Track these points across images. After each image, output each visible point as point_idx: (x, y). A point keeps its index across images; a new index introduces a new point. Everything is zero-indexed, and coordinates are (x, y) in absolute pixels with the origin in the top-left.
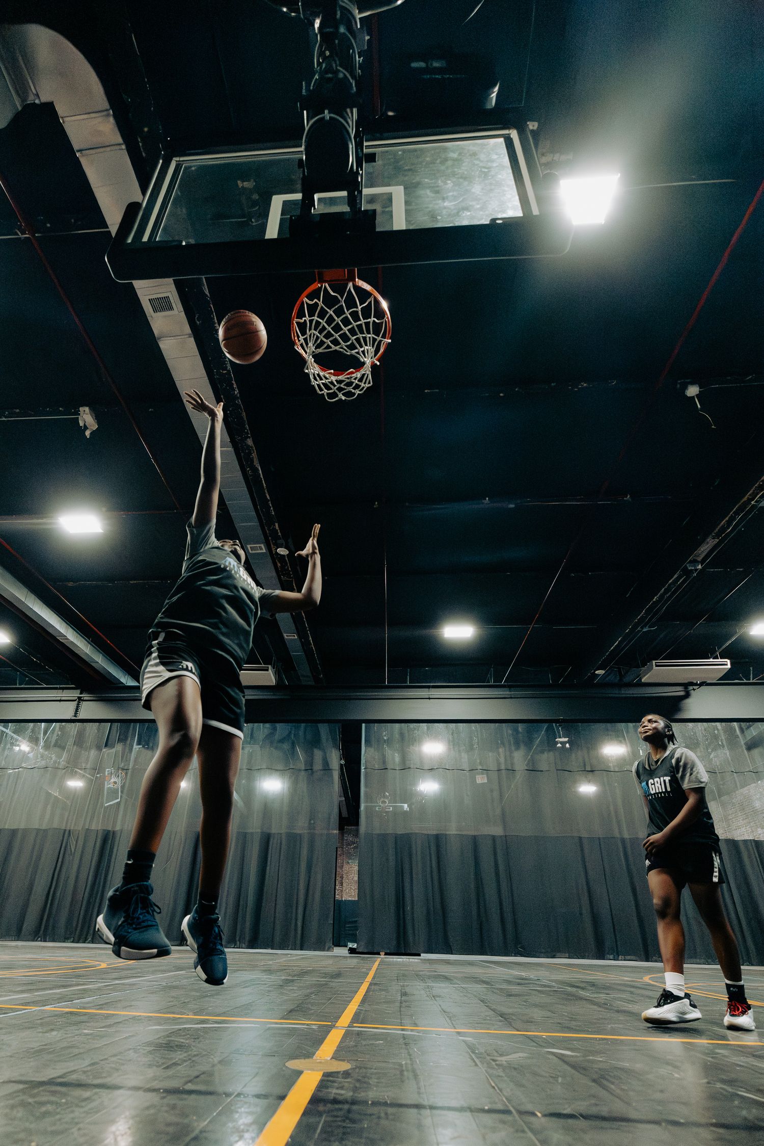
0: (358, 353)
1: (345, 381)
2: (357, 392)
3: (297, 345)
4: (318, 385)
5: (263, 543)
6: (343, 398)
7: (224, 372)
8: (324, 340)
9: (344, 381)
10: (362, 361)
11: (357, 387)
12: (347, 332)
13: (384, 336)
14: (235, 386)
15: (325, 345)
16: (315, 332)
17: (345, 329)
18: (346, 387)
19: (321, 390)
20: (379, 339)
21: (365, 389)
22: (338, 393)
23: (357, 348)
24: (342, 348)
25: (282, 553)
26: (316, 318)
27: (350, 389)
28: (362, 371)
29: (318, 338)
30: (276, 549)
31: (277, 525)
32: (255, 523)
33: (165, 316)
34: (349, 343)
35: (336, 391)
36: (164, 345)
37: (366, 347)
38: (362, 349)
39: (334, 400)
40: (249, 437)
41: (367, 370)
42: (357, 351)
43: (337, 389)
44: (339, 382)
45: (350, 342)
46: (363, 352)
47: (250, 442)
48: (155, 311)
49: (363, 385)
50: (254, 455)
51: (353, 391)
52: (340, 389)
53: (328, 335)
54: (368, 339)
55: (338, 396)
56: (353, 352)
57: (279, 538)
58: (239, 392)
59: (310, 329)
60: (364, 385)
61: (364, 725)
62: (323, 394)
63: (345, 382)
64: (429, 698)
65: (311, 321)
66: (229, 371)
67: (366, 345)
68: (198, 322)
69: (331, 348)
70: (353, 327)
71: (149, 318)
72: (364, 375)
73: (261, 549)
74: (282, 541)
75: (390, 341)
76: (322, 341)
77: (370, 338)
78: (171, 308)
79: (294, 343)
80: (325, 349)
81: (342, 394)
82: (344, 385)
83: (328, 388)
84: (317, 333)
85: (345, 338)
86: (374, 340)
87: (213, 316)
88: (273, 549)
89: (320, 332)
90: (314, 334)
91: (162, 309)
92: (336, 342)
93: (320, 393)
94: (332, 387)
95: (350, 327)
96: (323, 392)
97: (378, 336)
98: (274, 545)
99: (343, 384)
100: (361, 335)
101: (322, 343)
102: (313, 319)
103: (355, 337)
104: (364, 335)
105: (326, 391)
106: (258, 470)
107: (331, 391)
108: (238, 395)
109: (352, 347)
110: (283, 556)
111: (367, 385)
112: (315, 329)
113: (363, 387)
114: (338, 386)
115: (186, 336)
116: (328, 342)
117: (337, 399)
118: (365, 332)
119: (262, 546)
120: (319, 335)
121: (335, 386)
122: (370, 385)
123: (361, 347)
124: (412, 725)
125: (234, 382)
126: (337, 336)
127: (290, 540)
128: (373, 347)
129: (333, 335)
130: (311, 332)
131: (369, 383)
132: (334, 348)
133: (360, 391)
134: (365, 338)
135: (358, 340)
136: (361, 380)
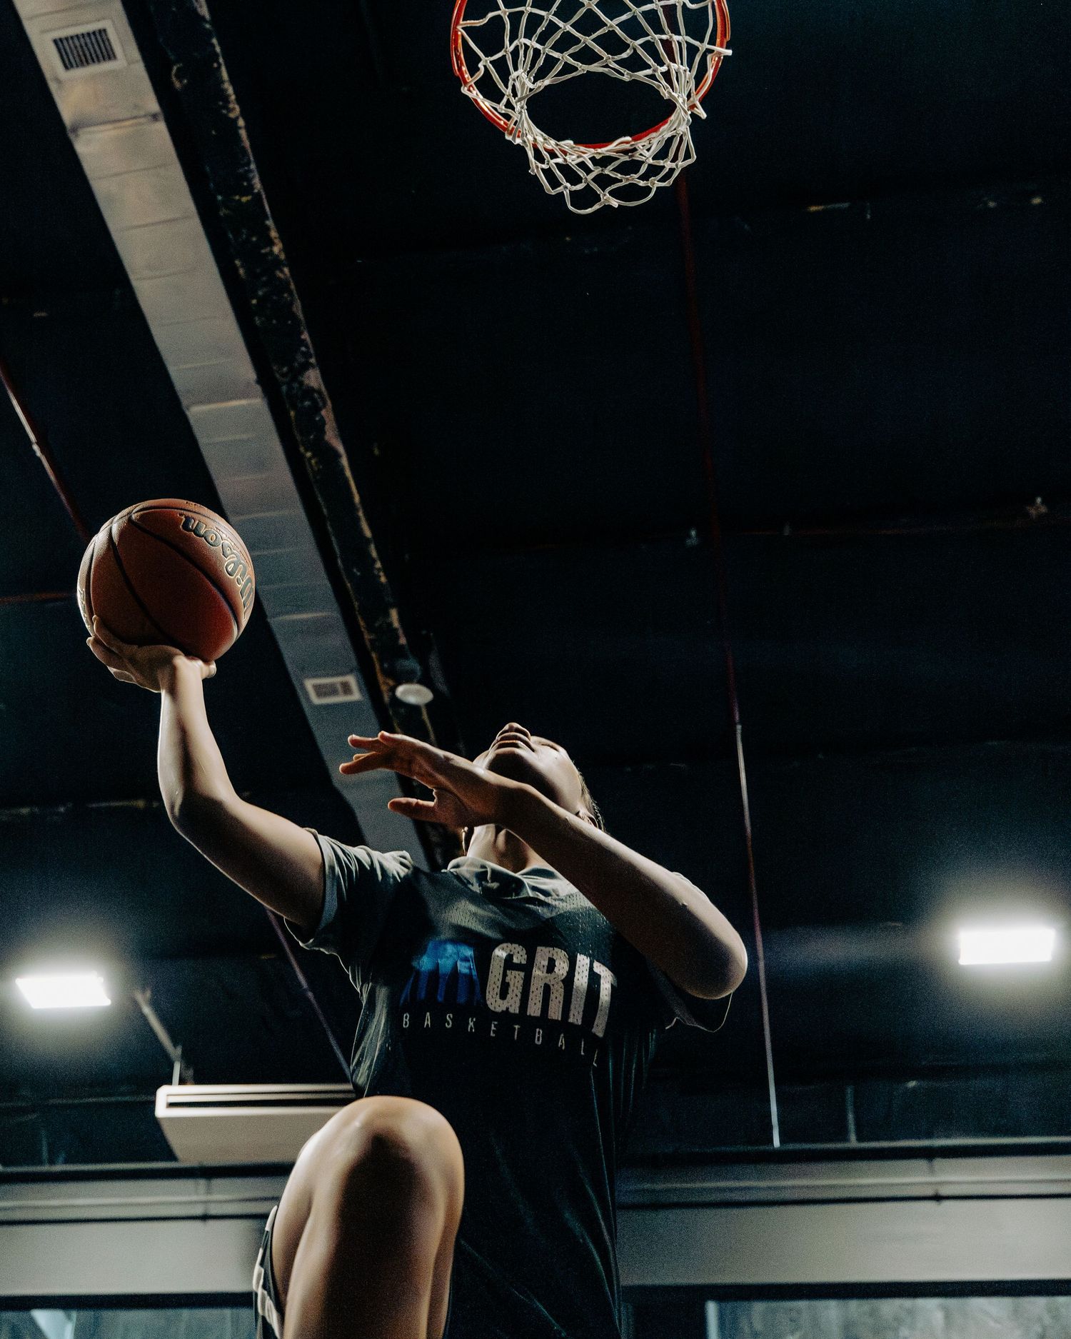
0: (653, 77)
1: (616, 159)
2: (655, 183)
3: (466, 83)
4: (548, 173)
5: (351, 671)
6: (615, 203)
7: (244, 199)
8: (556, 55)
9: (613, 159)
10: (666, 96)
11: (653, 171)
12: (618, 31)
13: (712, 42)
14: (274, 234)
15: (559, 67)
16: (527, 42)
17: (613, 24)
18: (619, 176)
19: (555, 183)
20: (704, 46)
21: (676, 174)
22: (599, 191)
23: (648, 67)
24: (607, 66)
25: (412, 700)
26: (528, 9)
27: (634, 178)
28: (665, 132)
29: (537, 52)
30: (393, 690)
31: (394, 614)
32: (329, 612)
33: (93, 77)
34: (624, 55)
35: (594, 186)
36: (88, 148)
37: (674, 66)
38: (664, 69)
39: (589, 210)
40: (312, 366)
41: (679, 125)
42: (649, 72)
43: (593, 180)
44: (604, 162)
45: (629, 52)
46: (667, 76)
47: (313, 378)
48: (67, 66)
49: (668, 164)
50: (327, 414)
51: (642, 183)
52: (603, 181)
53: (565, 42)
54: (675, 47)
55: (599, 200)
56: (641, 75)
57: (400, 653)
58: (285, 249)
59: (514, 37)
60: (673, 165)
61: (712, 1309)
62: (562, 194)
63: (616, 164)
64: (937, 1198)
65: (515, 18)
66: (259, 194)
67: (673, 60)
68: (177, 85)
69: (576, 69)
70: (634, 18)
71: (53, 86)
72: (670, 141)
73: (346, 689)
74: (412, 664)
75: (729, 52)
76: (548, 57)
77: (680, 43)
78: (109, 55)
79: (459, 81)
80: (560, 74)
81: (610, 193)
82: (614, 170)
83: (573, 178)
84: (533, 43)
85: (612, 43)
86: (692, 50)
87: (220, 65)
88: (384, 688)
89: (542, 40)
90: (527, 47)
91: (84, 61)
92: (587, 56)
93: (553, 192)
94: (582, 173)
95: (624, 17)
96: (560, 189)
97: (702, 41)
98: (384, 672)
99: (610, 167)
100: (657, 37)
101: (551, 62)
102: (522, 13)
103: (641, 41)
104: (664, 37)
105: (568, 185)
106: (338, 456)
107: (579, 187)
108: (283, 257)
109: (635, 63)
110: (414, 709)
111: (681, 164)
112: (528, 35)
113: (672, 171)
114: (597, 171)
115: (142, 120)
116: (565, 57)
117: (597, 207)
118: (666, 29)
119: (351, 680)
120: (538, 46)
121: (588, 171)
122: (689, 162)
123: (661, 63)
124: (889, 1307)
125: (270, 223)
126: (588, 41)
127: (434, 662)
128: (690, 65)
129: (577, 41)
130: (516, 43)
131: (687, 156)
132: (583, 68)
133: (661, 180)
134: (667, 45)
135: (649, 47)
136: (662, 154)
